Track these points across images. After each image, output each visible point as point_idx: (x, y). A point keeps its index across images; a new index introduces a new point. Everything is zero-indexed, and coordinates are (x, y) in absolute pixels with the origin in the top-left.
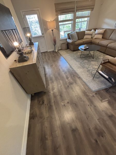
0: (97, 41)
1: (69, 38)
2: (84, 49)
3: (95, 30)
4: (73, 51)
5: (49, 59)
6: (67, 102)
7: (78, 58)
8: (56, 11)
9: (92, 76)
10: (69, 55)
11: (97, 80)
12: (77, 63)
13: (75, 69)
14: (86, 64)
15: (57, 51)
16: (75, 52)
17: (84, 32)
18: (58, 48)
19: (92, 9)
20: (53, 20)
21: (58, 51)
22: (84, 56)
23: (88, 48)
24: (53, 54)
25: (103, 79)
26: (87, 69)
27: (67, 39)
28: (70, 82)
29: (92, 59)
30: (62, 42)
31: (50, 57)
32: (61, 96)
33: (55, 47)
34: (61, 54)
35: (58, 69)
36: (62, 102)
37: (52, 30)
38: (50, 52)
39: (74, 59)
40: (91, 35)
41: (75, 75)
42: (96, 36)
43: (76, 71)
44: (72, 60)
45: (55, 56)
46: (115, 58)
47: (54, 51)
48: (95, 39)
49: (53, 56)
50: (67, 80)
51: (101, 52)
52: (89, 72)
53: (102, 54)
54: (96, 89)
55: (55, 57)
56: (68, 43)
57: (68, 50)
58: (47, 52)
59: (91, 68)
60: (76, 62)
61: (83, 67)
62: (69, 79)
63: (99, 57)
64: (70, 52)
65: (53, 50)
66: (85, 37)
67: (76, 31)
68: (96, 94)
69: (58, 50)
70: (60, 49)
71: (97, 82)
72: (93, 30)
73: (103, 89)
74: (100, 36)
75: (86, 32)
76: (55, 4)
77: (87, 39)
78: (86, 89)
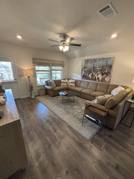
0: (73, 88)
1: (48, 85)
2: (65, 94)
3: (68, 80)
4: (53, 97)
5: (23, 109)
6: (65, 172)
7: (60, 103)
8: (33, 63)
9: (80, 121)
10: (50, 101)
11: (86, 125)
12: (61, 109)
13: (61, 117)
14: (70, 109)
15: (33, 97)
16: (55, 98)
17: (60, 80)
18: (35, 94)
19: (63, 67)
20: (30, 69)
21: (35, 98)
22: (65, 101)
23: (68, 94)
24: (29, 102)
25: (90, 122)
26: (73, 114)
27: (45, 85)
28: (60, 136)
29: (74, 104)
30: (39, 88)
31: (25, 105)
32: (53, 164)
33: (31, 93)
34: (39, 100)
35: (40, 121)
36: (59, 175)
37: (29, 77)
38: (24, 99)
39: (56, 104)
40: (67, 83)
41: (63, 124)
42: (70, 84)
43: (63, 118)
44: (54, 106)
45: (32, 103)
46: (92, 101)
47: (30, 97)
48: (70, 86)
49: (29, 103)
50: (55, 134)
51: (78, 96)
52: (76, 117)
53: (79, 98)
54: (90, 136)
55: (32, 105)
56: (47, 89)
57: (46, 96)
58: (19, 99)
59: (76, 113)
60: (59, 108)
61: (69, 113)
62: (58, 131)
63: (78, 101)
64: (50, 97)
65: (27, 97)
66: (62, 84)
67: (53, 79)
68: (92, 142)
69: (35, 96)
70: (37, 94)
71: (87, 127)
72: (67, 80)
73: (95, 133)
74: (74, 85)
75: (62, 80)
76: (32, 58)
77: (64, 86)
78: (80, 139)
